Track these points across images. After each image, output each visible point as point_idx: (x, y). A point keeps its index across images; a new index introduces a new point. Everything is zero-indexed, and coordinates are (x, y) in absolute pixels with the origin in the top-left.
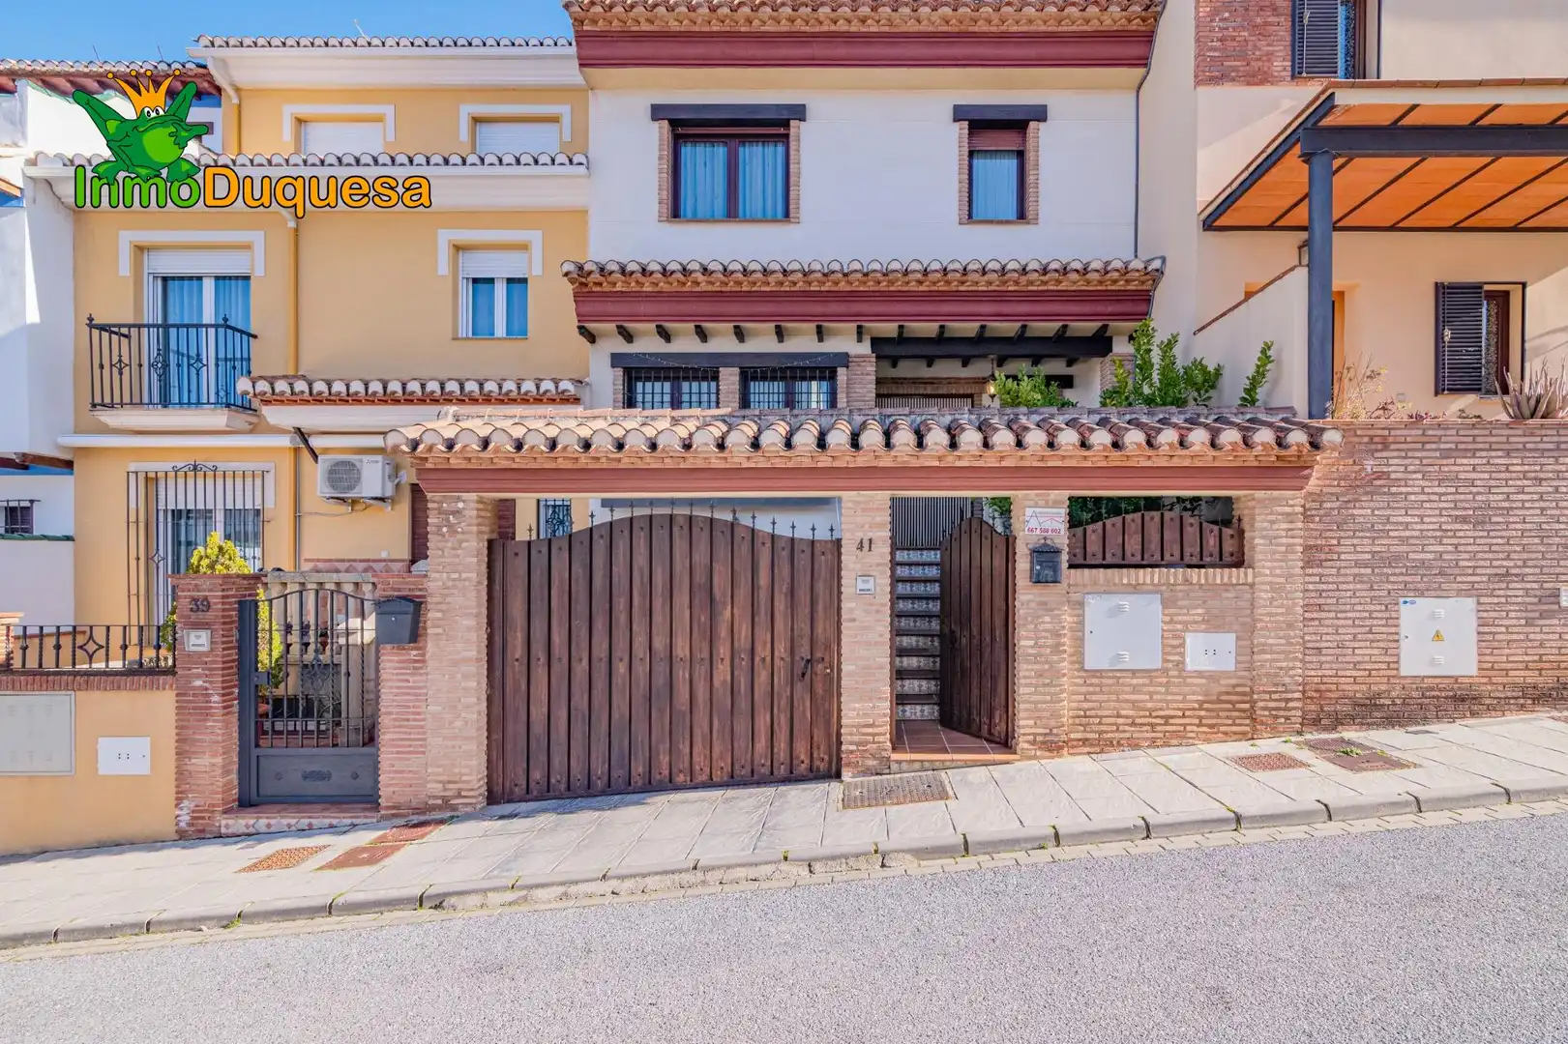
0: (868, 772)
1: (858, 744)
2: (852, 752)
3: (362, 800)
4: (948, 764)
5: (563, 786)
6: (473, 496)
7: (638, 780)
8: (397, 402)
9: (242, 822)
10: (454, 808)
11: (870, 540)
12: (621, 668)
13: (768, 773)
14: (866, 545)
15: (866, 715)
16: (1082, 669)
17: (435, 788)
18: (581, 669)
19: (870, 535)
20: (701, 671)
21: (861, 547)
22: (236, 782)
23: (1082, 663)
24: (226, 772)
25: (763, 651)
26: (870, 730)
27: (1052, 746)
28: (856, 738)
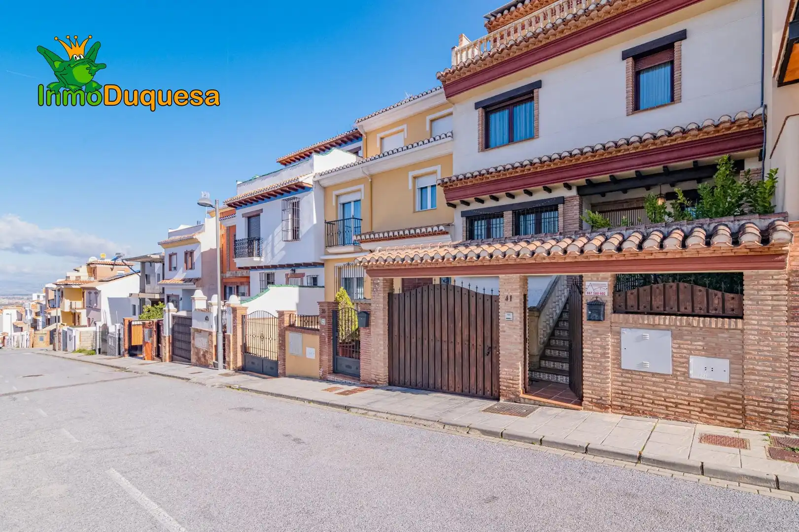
0: (510, 400)
1: (506, 387)
2: (504, 390)
3: (355, 376)
4: (547, 404)
5: (409, 383)
6: (381, 278)
7: (431, 386)
8: (397, 238)
9: (331, 377)
10: (378, 384)
11: (511, 296)
12: (426, 342)
13: (475, 392)
14: (509, 298)
15: (510, 374)
16: (620, 368)
17: (373, 376)
18: (414, 340)
19: (511, 294)
20: (451, 346)
21: (507, 299)
22: (332, 365)
23: (620, 364)
24: (329, 361)
25: (473, 342)
26: (511, 382)
27: (602, 406)
28: (506, 384)
